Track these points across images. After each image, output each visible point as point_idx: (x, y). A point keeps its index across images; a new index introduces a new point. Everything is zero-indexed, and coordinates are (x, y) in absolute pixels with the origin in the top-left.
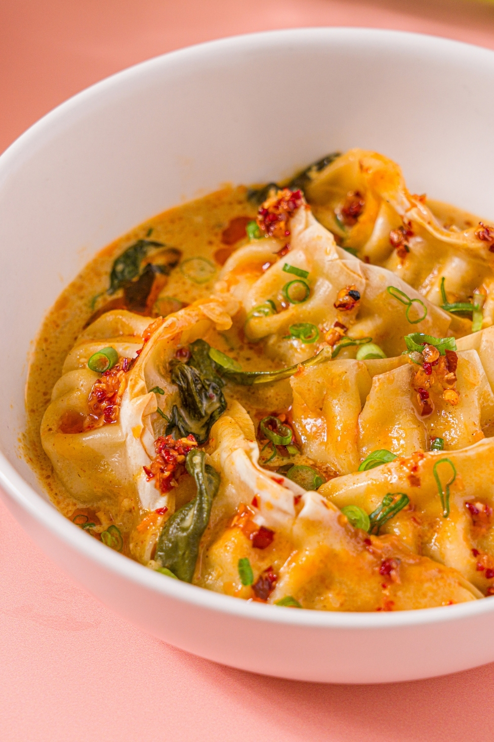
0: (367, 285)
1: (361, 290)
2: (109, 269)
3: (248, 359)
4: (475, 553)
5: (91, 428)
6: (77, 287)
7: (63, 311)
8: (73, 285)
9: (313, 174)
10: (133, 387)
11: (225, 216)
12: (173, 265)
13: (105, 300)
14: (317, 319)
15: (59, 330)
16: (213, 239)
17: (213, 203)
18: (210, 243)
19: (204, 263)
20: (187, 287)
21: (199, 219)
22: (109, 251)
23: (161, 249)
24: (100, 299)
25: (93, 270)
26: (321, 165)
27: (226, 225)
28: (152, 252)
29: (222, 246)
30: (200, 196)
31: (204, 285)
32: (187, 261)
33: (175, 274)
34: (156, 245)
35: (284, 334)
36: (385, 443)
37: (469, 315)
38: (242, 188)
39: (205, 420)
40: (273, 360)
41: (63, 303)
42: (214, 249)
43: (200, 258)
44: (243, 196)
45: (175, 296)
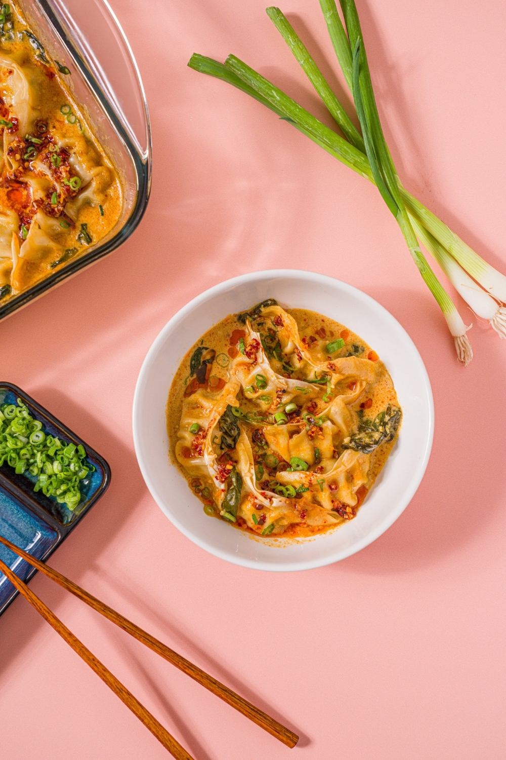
0: (288, 387)
1: (286, 389)
2: (189, 364)
3: (246, 404)
4: (333, 501)
5: (194, 457)
6: (179, 375)
7: (175, 388)
8: (177, 374)
9: (262, 309)
10: (208, 450)
11: (230, 329)
12: (213, 358)
13: (190, 380)
14: (270, 394)
15: (175, 397)
16: (227, 343)
17: (224, 324)
18: (226, 345)
19: (225, 356)
20: (220, 370)
21: (220, 333)
22: (188, 355)
23: (208, 350)
24: (188, 380)
25: (183, 365)
26: (266, 304)
27: (231, 335)
28: (205, 352)
29: (231, 347)
30: (219, 322)
31: (226, 368)
32: (218, 356)
33: (215, 364)
34: (207, 349)
35: (258, 398)
36: (299, 451)
37: (325, 384)
38: (235, 315)
39: (233, 438)
40: (255, 405)
41: (174, 384)
42: (228, 348)
43: (222, 354)
44: (236, 319)
45: (215, 375)
